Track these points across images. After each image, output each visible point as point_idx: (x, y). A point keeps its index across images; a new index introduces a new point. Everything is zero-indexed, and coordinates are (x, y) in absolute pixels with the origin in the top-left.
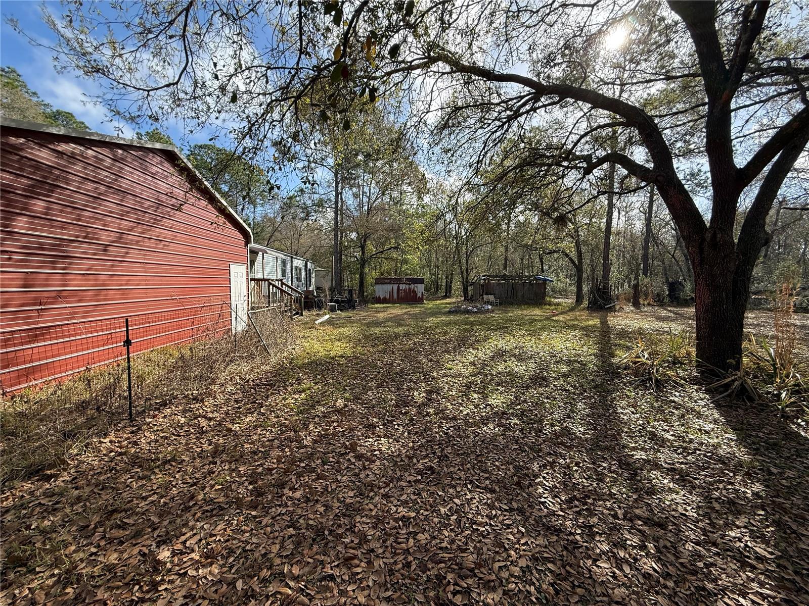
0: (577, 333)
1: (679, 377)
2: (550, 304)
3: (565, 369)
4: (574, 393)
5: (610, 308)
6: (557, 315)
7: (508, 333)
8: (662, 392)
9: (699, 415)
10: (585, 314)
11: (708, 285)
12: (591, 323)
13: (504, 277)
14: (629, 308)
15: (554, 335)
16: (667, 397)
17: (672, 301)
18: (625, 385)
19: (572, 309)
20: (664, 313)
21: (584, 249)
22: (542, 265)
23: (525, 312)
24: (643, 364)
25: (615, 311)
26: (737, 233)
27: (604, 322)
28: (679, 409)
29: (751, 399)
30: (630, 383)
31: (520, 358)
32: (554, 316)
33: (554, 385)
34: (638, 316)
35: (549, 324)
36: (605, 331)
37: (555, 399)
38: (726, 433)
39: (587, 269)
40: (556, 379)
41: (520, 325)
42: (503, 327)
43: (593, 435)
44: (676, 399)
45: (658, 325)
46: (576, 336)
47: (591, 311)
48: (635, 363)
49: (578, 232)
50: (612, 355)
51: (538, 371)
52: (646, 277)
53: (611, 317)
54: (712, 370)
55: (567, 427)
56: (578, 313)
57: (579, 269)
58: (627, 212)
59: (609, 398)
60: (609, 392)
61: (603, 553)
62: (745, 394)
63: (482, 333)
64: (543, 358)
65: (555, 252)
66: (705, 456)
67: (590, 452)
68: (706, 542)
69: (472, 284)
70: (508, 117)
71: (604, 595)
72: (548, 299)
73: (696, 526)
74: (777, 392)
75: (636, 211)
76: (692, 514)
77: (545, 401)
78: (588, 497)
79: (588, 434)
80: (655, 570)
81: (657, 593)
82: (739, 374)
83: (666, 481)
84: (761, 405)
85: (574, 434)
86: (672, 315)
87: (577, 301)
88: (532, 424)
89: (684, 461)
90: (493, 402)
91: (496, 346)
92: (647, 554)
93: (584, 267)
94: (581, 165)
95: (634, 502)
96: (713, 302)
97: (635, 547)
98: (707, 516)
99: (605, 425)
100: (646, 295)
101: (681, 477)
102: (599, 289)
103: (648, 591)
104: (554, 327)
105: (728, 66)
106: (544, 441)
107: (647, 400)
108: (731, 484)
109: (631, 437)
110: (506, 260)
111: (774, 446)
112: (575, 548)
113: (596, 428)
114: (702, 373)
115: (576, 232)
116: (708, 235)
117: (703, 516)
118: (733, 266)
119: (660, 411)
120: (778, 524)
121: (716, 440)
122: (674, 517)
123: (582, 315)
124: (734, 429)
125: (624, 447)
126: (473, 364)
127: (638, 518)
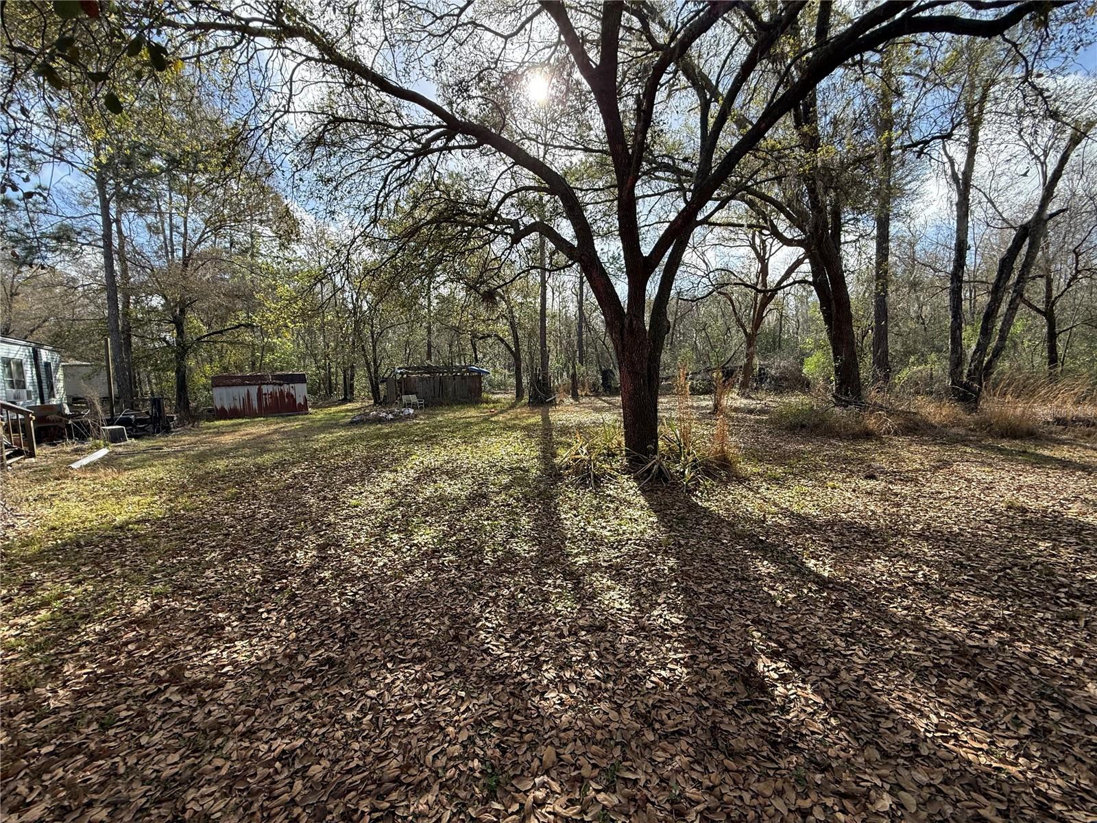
0: (519, 434)
1: (613, 469)
2: (487, 402)
3: (506, 479)
4: (516, 507)
5: (551, 401)
6: (496, 415)
7: (437, 444)
8: (600, 487)
9: (630, 504)
10: (526, 411)
11: (628, 373)
12: (532, 421)
13: (428, 369)
14: (569, 400)
15: (493, 440)
16: (604, 492)
17: (606, 390)
18: (567, 486)
19: (512, 406)
20: (599, 403)
21: (520, 333)
22: (475, 353)
23: (458, 414)
24: (582, 461)
25: (556, 404)
27: (546, 419)
28: (614, 502)
29: (666, 480)
30: (572, 484)
31: (452, 475)
32: (492, 416)
33: (495, 502)
34: (577, 409)
35: (487, 428)
36: (548, 427)
37: (497, 518)
38: (650, 516)
39: (524, 356)
40: (497, 493)
41: (453, 432)
42: (431, 437)
43: (538, 550)
44: (611, 493)
45: (595, 416)
46: (518, 438)
47: (533, 406)
48: (575, 460)
50: (554, 455)
51: (476, 488)
52: (582, 365)
53: (552, 412)
54: (637, 457)
55: (510, 549)
56: (519, 410)
57: (516, 355)
58: (560, 293)
59: (552, 504)
60: (552, 498)
61: (551, 681)
62: (662, 476)
63: (402, 449)
64: (482, 470)
65: (489, 336)
66: (635, 544)
67: (535, 571)
68: (637, 630)
69: (384, 380)
70: (415, 150)
71: (552, 728)
72: (484, 395)
73: (629, 617)
74: (682, 470)
75: (569, 292)
76: (626, 606)
77: (486, 523)
78: (534, 624)
79: (533, 551)
80: (597, 677)
81: (600, 700)
82: (657, 457)
83: (605, 580)
84: (672, 484)
85: (518, 555)
86: (606, 405)
87: (517, 396)
88: (471, 555)
89: (619, 554)
90: (420, 540)
91: (422, 462)
92: (590, 664)
93: (523, 355)
94: (508, 231)
95: (577, 613)
96: (634, 389)
97: (580, 661)
98: (637, 603)
99: (549, 537)
100: (583, 385)
101: (617, 572)
102: (539, 381)
103: (592, 703)
104: (493, 430)
105: (630, 151)
106: (485, 573)
107: (587, 498)
108: (654, 565)
109: (574, 543)
110: (429, 346)
111: (682, 520)
112: (521, 689)
113: (540, 542)
114: (630, 461)
115: (511, 312)
116: (626, 321)
117: (635, 604)
118: (646, 353)
119: (599, 508)
120: (686, 590)
121: (643, 526)
122: (612, 615)
123: (523, 413)
124: (655, 512)
125: (568, 555)
126: (390, 492)
127: (582, 628)
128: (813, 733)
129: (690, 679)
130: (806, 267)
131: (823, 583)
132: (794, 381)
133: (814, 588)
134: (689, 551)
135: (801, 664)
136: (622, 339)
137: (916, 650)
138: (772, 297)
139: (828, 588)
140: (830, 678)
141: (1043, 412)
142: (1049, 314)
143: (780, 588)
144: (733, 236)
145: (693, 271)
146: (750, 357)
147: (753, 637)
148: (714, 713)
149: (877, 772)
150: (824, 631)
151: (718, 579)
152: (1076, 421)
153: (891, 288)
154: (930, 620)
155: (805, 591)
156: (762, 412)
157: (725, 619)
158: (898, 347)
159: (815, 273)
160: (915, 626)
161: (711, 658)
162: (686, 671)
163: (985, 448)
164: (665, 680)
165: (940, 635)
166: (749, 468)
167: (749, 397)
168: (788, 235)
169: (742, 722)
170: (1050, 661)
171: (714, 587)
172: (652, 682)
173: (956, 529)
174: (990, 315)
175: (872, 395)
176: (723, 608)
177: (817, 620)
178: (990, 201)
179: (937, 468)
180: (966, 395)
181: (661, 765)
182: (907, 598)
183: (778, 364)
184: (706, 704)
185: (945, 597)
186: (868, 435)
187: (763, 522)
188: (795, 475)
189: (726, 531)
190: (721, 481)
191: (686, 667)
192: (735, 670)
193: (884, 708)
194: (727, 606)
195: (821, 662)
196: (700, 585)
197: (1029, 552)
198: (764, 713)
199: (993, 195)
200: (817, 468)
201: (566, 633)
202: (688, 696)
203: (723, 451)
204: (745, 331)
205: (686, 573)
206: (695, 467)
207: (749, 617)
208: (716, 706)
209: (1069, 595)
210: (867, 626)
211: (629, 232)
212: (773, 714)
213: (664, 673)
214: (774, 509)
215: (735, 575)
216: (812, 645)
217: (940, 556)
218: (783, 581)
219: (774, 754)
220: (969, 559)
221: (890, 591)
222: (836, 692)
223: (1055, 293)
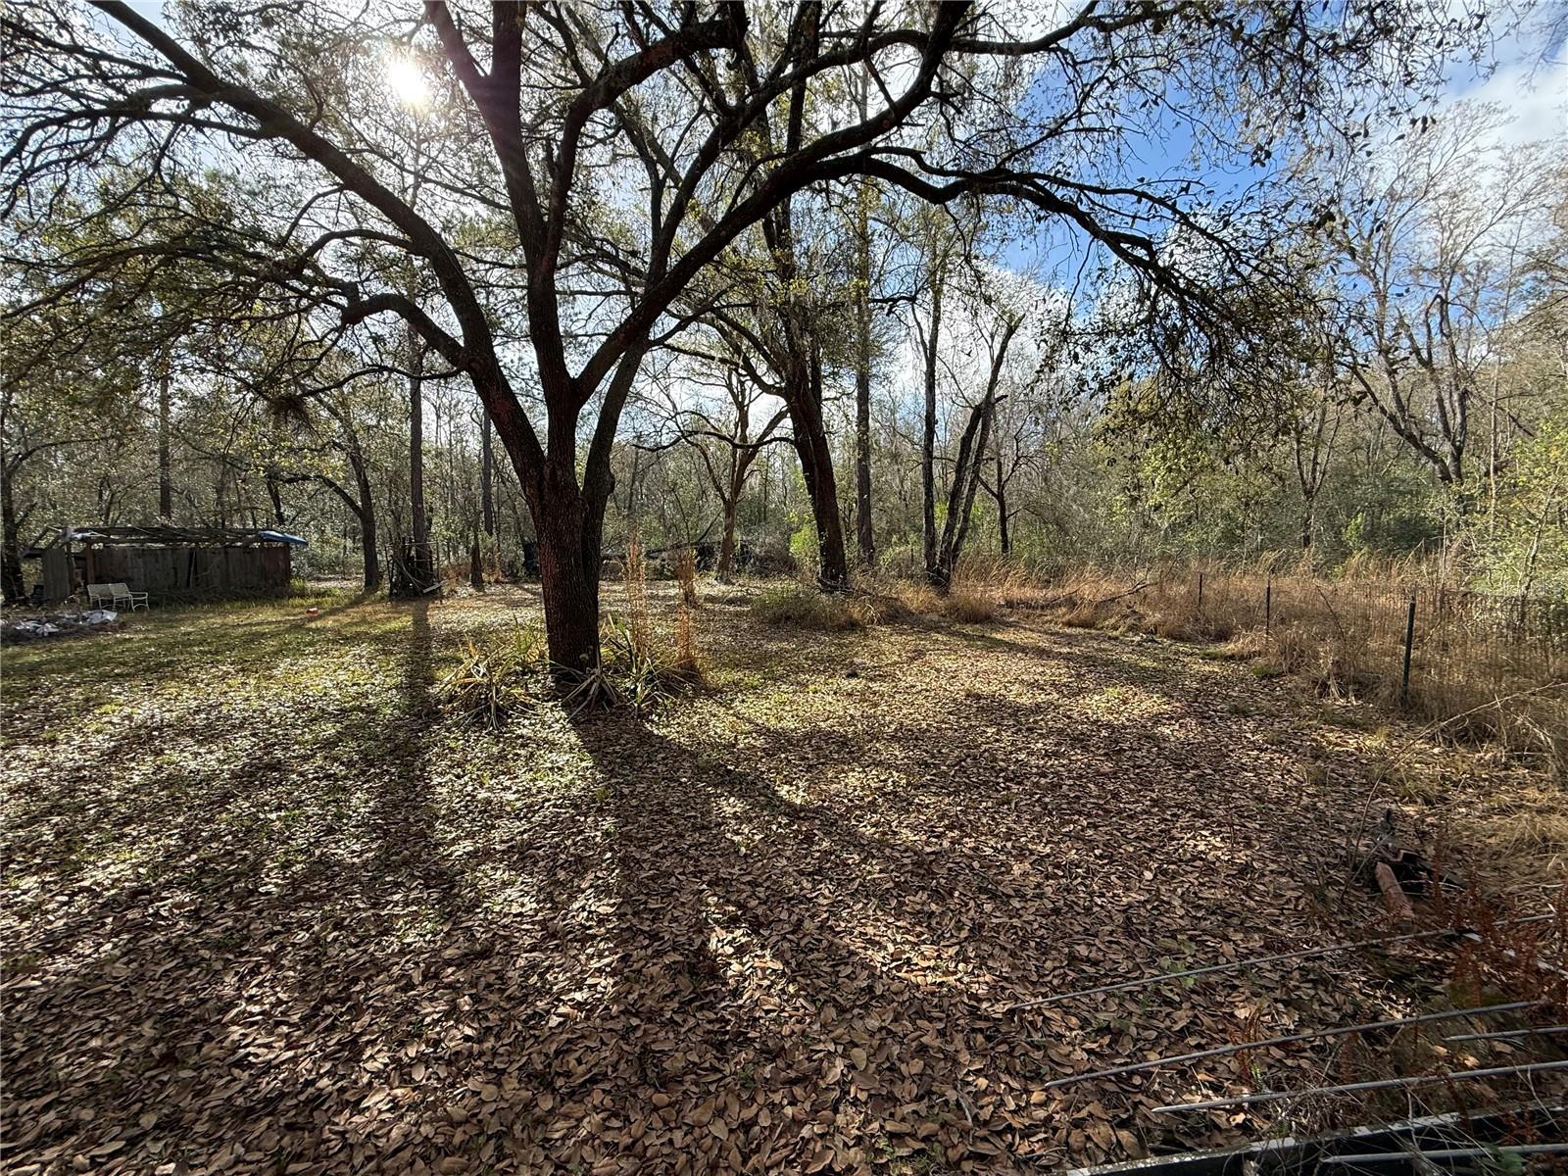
0: (365, 649)
1: (530, 695)
2: (303, 594)
3: (329, 730)
4: (345, 778)
5: (432, 592)
6: (320, 617)
7: (173, 678)
8: (506, 725)
9: (553, 746)
10: (383, 610)
11: (553, 547)
12: (394, 625)
13: (156, 534)
14: (466, 590)
15: (309, 661)
16: (512, 732)
17: (530, 575)
18: (448, 730)
19: (357, 602)
20: (518, 594)
21: (372, 477)
22: (278, 507)
23: (232, 619)
24: (477, 685)
25: (443, 597)
26: (580, 469)
27: (420, 621)
28: (527, 745)
29: (610, 703)
30: (457, 725)
31: (207, 735)
32: (311, 620)
33: (301, 774)
34: (480, 603)
35: (296, 641)
36: (422, 637)
37: (299, 804)
38: (582, 760)
39: (383, 518)
40: (305, 758)
41: (217, 653)
42: (160, 665)
43: (380, 847)
44: (524, 731)
45: (507, 614)
46: (361, 657)
47: (398, 601)
48: (464, 686)
49: (356, 441)
50: (431, 681)
51: (259, 753)
52: (491, 534)
53: (434, 609)
54: (569, 674)
55: (323, 854)
56: (369, 609)
57: (365, 514)
58: (451, 418)
59: (418, 763)
60: (419, 751)
61: (377, 1074)
62: (604, 697)
63: (77, 694)
64: (277, 720)
65: (306, 478)
66: (555, 806)
67: (367, 888)
68: (543, 939)
69: (33, 554)
70: (110, 102)
71: (369, 1159)
72: (296, 583)
73: (533, 923)
74: (633, 686)
75: (466, 418)
76: (531, 905)
77: (273, 816)
78: (355, 981)
79: (370, 850)
80: (467, 1038)
81: (467, 1076)
82: (597, 671)
83: (499, 873)
84: (619, 708)
85: (339, 863)
86: (530, 596)
87: (367, 584)
88: (230, 884)
89: (526, 827)
90: (100, 876)
91: (129, 717)
92: (457, 1021)
93: (378, 515)
94: (335, 299)
95: (443, 939)
96: (562, 572)
97: (439, 1020)
98: (550, 898)
99: (406, 819)
100: (493, 566)
101: (520, 856)
102: (410, 559)
103: (453, 1085)
104: (311, 644)
105: (546, 218)
106: (260, 912)
107: (483, 746)
108: (581, 832)
109: (450, 823)
110: (166, 489)
111: (629, 759)
112: (311, 1111)
113: (386, 833)
114: (557, 681)
115: (353, 439)
116: (547, 471)
117: (544, 901)
118: (579, 519)
119: (502, 758)
120: (623, 862)
121: (570, 777)
122: (505, 927)
123: (375, 612)
124: (590, 752)
125: (437, 846)
126: (31, 789)
127: (448, 963)
128: (767, 1012)
129: (617, 991)
130: (788, 422)
131: (795, 813)
132: (779, 563)
133: (785, 821)
134: (634, 802)
135: (761, 925)
136: (541, 498)
137: (881, 871)
138: (753, 455)
139: (799, 818)
140: (793, 933)
141: (998, 595)
142: (1000, 497)
143: (746, 831)
144: (704, 370)
145: (654, 409)
146: (729, 529)
147: (708, 905)
148: (645, 1031)
149: (832, 1035)
150: (790, 875)
151: (670, 835)
152: (1021, 602)
153: (873, 458)
154: (895, 833)
155: (774, 827)
156: (742, 601)
157: (673, 890)
158: (883, 525)
159: (796, 431)
160: (882, 844)
161: (650, 951)
162: (611, 981)
163: (953, 634)
164: (579, 1006)
165: (902, 848)
166: (724, 677)
167: (728, 582)
168: (768, 380)
169: (683, 1030)
170: (989, 851)
171: (664, 847)
172: (560, 1015)
173: (924, 725)
174: (955, 495)
175: (858, 579)
176: (672, 874)
177: (785, 862)
178: (953, 377)
179: (913, 659)
180: (939, 579)
181: (558, 1143)
182: (875, 812)
183: (763, 541)
184: (635, 1022)
185: (910, 804)
186: (853, 626)
187: (734, 746)
188: (776, 680)
189: (687, 765)
190: (686, 697)
191: (612, 976)
192: (681, 958)
193: (844, 953)
194: (677, 871)
195: (784, 916)
196: (644, 848)
197: (980, 740)
198: (712, 1007)
199: (956, 371)
200: (800, 669)
201: (417, 977)
202: (612, 1018)
203: (688, 655)
204: (723, 497)
205: (628, 837)
206: (652, 680)
207: (706, 878)
208: (650, 1020)
209: (1006, 779)
210: (837, 857)
211: (547, 338)
212: (723, 1004)
213: (578, 996)
214: (748, 727)
215: (693, 825)
216: (778, 897)
217: (909, 758)
218: (750, 821)
219: (719, 1060)
220: (933, 756)
221: (861, 808)
222: (797, 949)
223: (1004, 477)
